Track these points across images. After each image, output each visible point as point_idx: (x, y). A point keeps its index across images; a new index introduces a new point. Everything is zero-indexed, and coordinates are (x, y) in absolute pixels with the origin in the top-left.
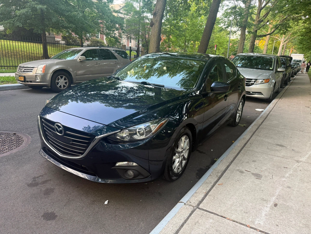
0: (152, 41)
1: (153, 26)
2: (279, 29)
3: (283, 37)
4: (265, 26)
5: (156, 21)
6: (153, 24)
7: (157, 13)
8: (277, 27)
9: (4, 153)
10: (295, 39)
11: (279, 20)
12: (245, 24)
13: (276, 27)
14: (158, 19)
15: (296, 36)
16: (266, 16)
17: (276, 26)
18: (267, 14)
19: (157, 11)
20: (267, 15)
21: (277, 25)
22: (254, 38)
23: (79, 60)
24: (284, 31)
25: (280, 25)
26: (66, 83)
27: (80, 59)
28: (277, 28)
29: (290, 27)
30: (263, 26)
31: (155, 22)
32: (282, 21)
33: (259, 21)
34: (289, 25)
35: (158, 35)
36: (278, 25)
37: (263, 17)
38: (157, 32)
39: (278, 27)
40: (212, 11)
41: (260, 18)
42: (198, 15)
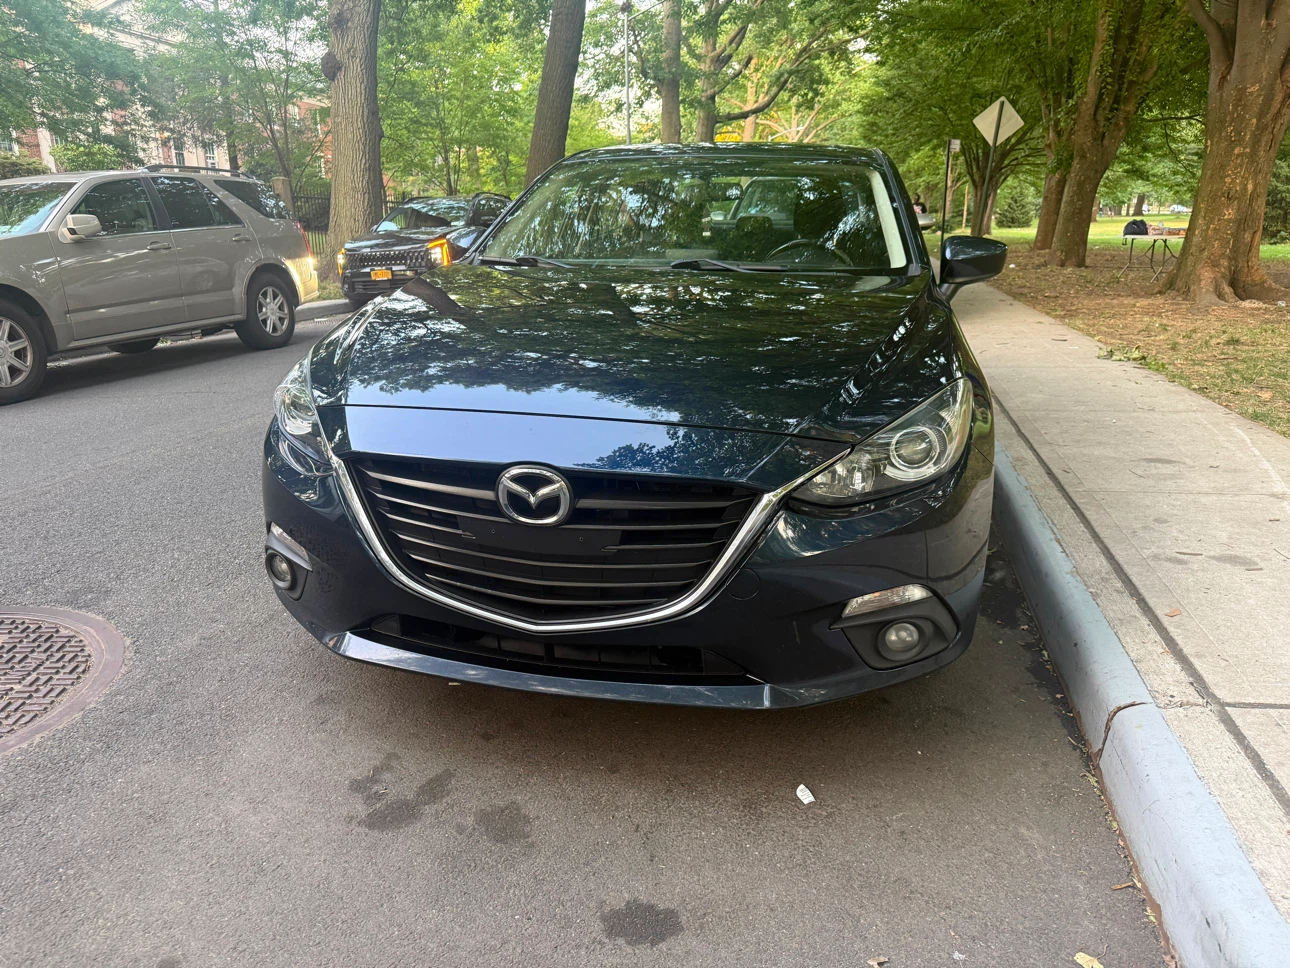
0: (343, 143)
1: (341, 75)
2: (791, 91)
3: (794, 122)
4: (741, 80)
5: (349, 51)
6: (340, 69)
7: (349, 16)
8: (782, 79)
9: (36, 716)
10: (831, 127)
11: (778, 57)
12: (674, 70)
13: (780, 83)
14: (360, 46)
15: (835, 115)
16: (737, 39)
17: (778, 78)
18: (741, 34)
19: (346, 6)
20: (743, 37)
21: (782, 75)
22: (707, 127)
23: (70, 236)
24: (806, 94)
25: (791, 73)
26: (20, 354)
27: (72, 231)
28: (782, 87)
29: (827, 82)
30: (733, 79)
31: (346, 57)
32: (797, 60)
33: (717, 61)
34: (821, 75)
35: (366, 114)
36: (786, 75)
37: (731, 42)
38: (361, 99)
39: (786, 82)
40: (560, 13)
41: (718, 50)
42: (491, 35)
